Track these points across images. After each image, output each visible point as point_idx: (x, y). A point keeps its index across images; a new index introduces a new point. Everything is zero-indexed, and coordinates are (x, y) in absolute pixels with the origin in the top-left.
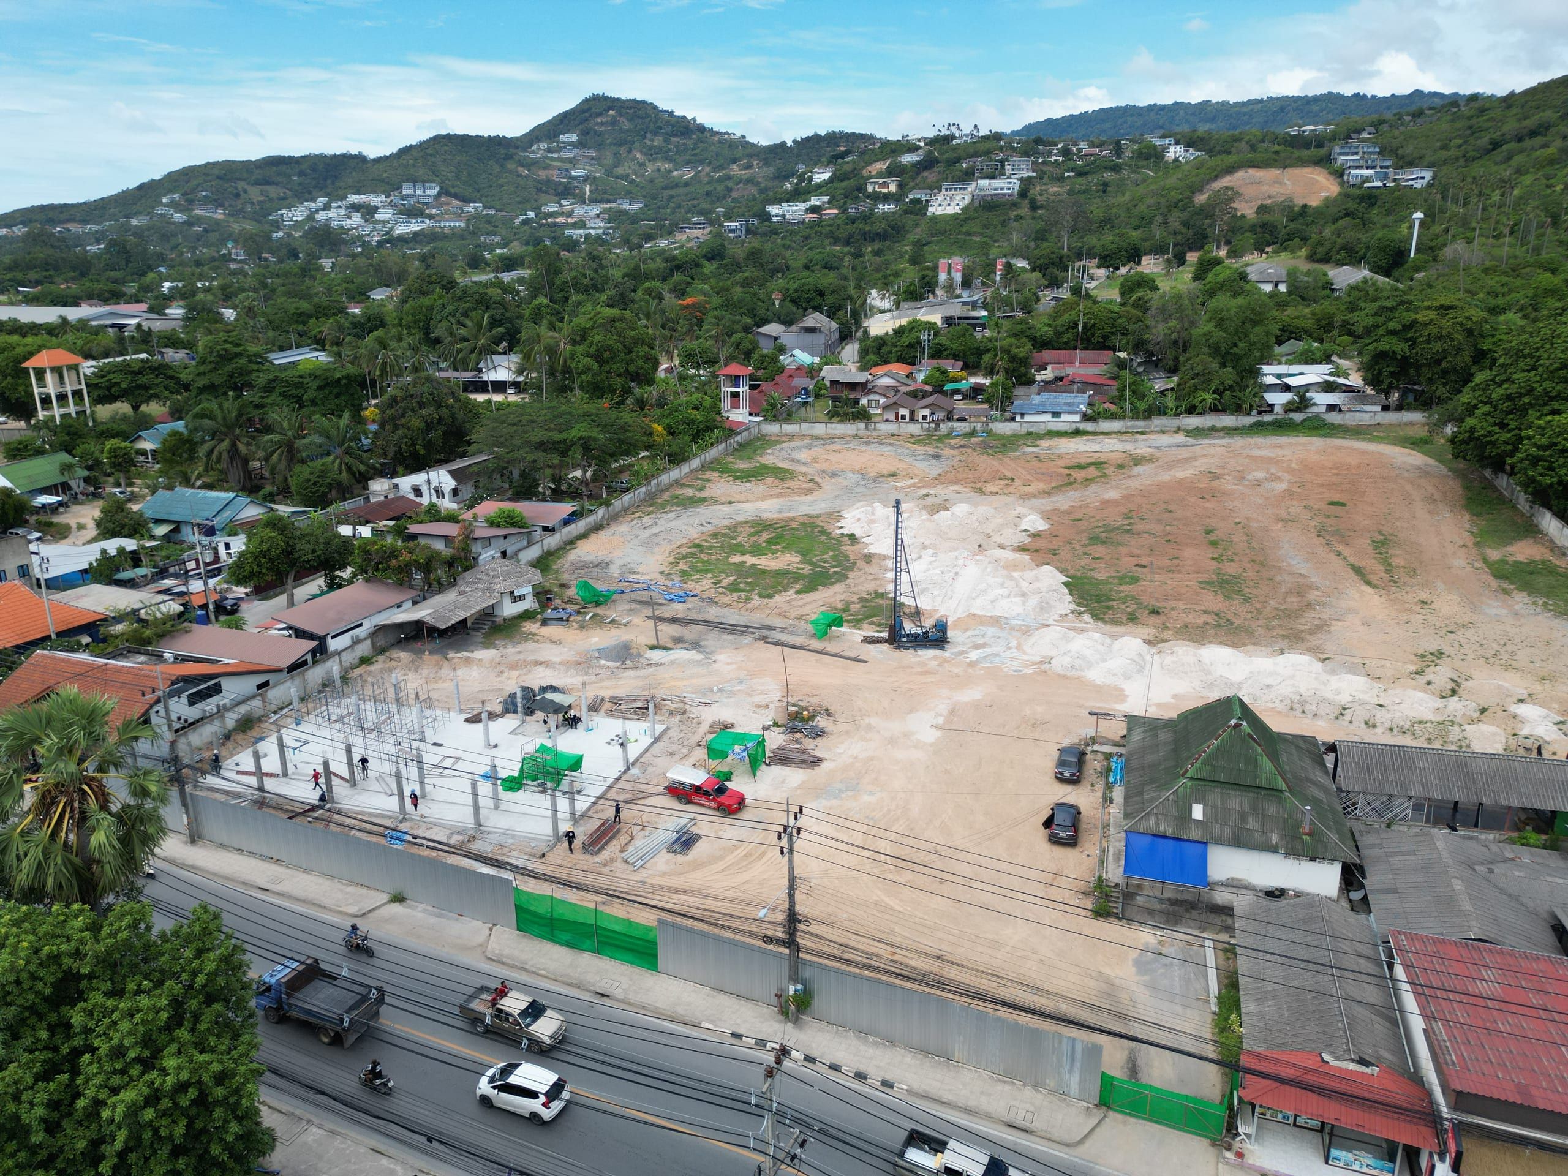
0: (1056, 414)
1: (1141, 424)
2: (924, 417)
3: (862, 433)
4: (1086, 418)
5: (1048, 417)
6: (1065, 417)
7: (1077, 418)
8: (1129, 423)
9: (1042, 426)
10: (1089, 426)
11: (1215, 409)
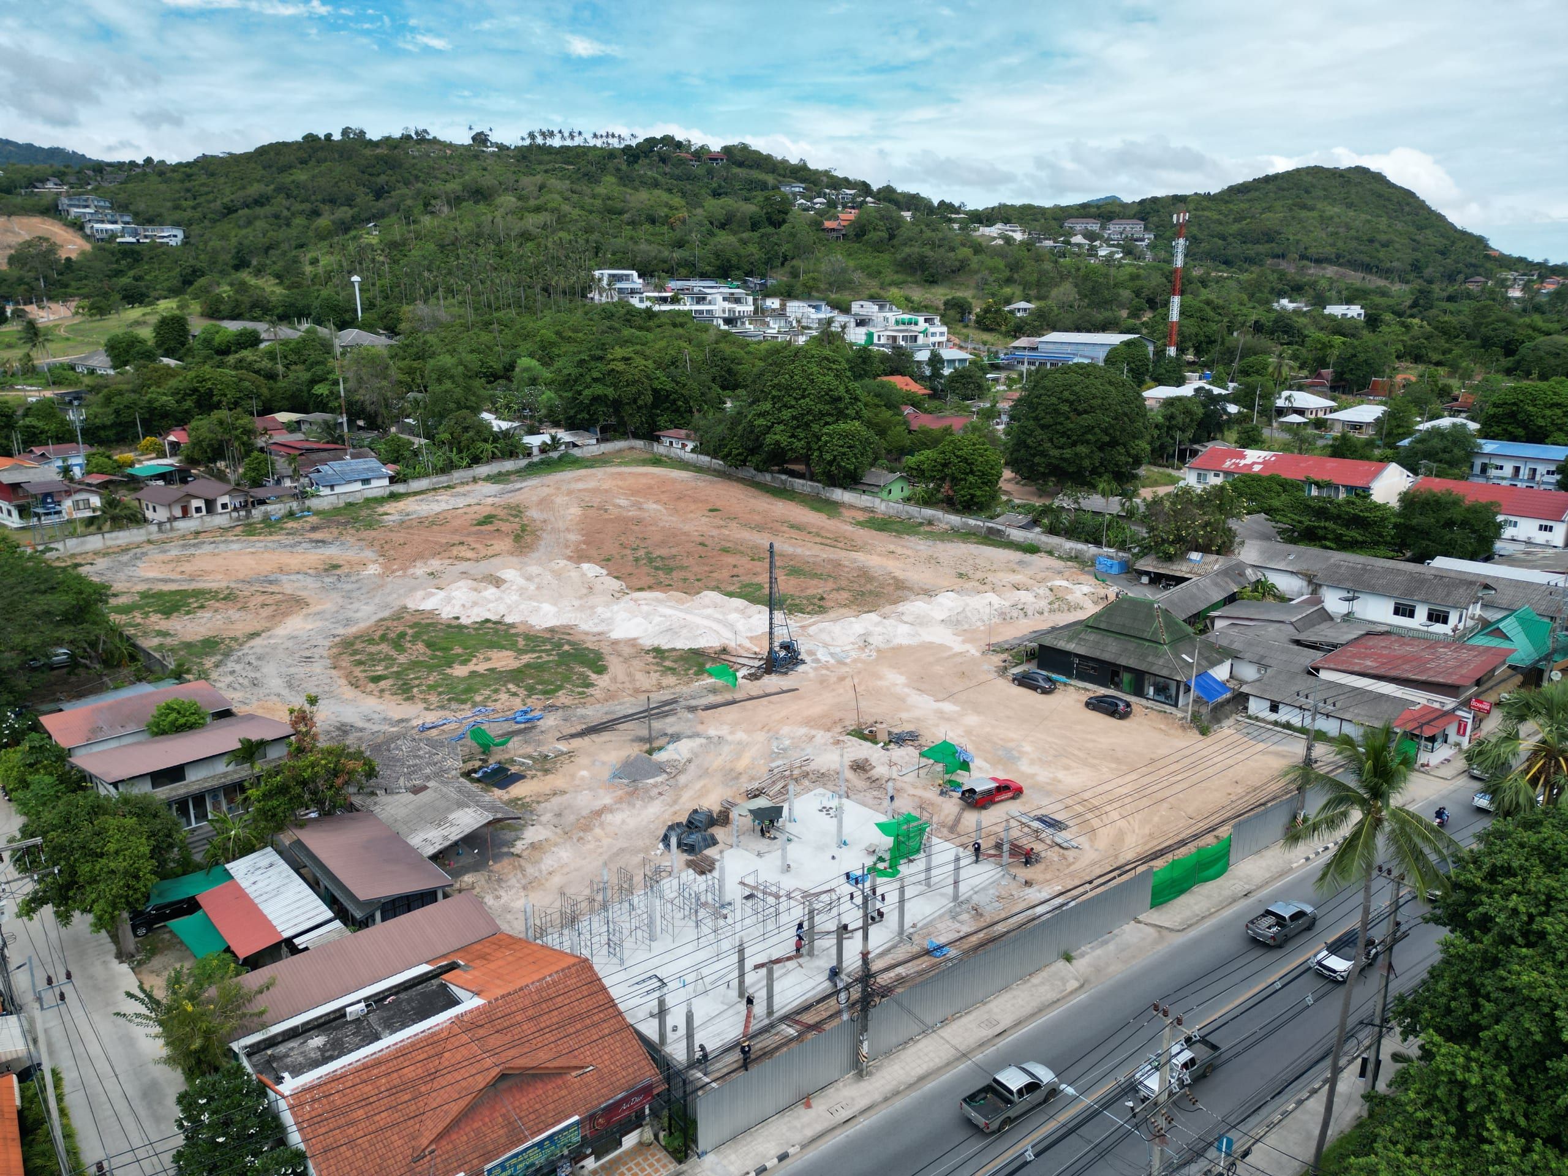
0: (366, 481)
1: (443, 479)
2: (224, 506)
3: (155, 537)
4: (393, 480)
5: (358, 486)
6: (375, 483)
7: (386, 482)
8: (435, 479)
9: (358, 495)
10: (400, 488)
11: (494, 457)
